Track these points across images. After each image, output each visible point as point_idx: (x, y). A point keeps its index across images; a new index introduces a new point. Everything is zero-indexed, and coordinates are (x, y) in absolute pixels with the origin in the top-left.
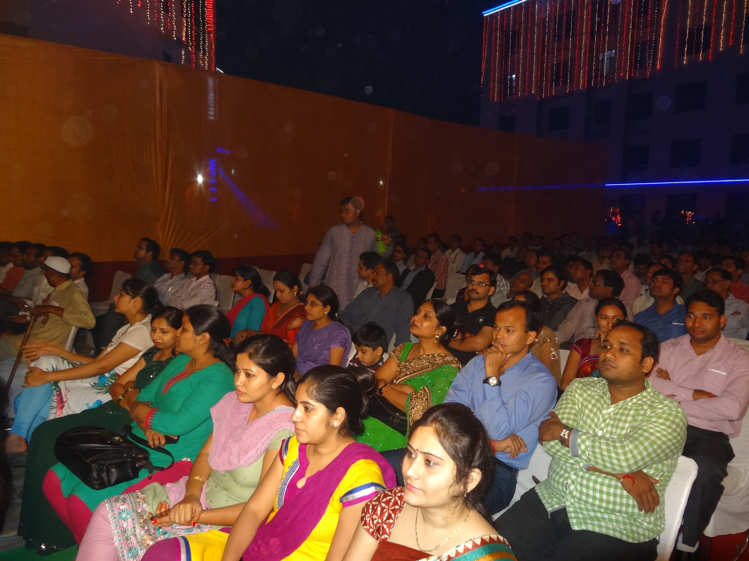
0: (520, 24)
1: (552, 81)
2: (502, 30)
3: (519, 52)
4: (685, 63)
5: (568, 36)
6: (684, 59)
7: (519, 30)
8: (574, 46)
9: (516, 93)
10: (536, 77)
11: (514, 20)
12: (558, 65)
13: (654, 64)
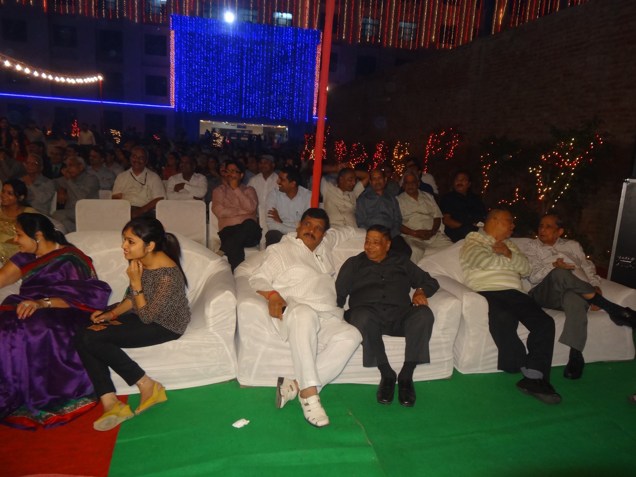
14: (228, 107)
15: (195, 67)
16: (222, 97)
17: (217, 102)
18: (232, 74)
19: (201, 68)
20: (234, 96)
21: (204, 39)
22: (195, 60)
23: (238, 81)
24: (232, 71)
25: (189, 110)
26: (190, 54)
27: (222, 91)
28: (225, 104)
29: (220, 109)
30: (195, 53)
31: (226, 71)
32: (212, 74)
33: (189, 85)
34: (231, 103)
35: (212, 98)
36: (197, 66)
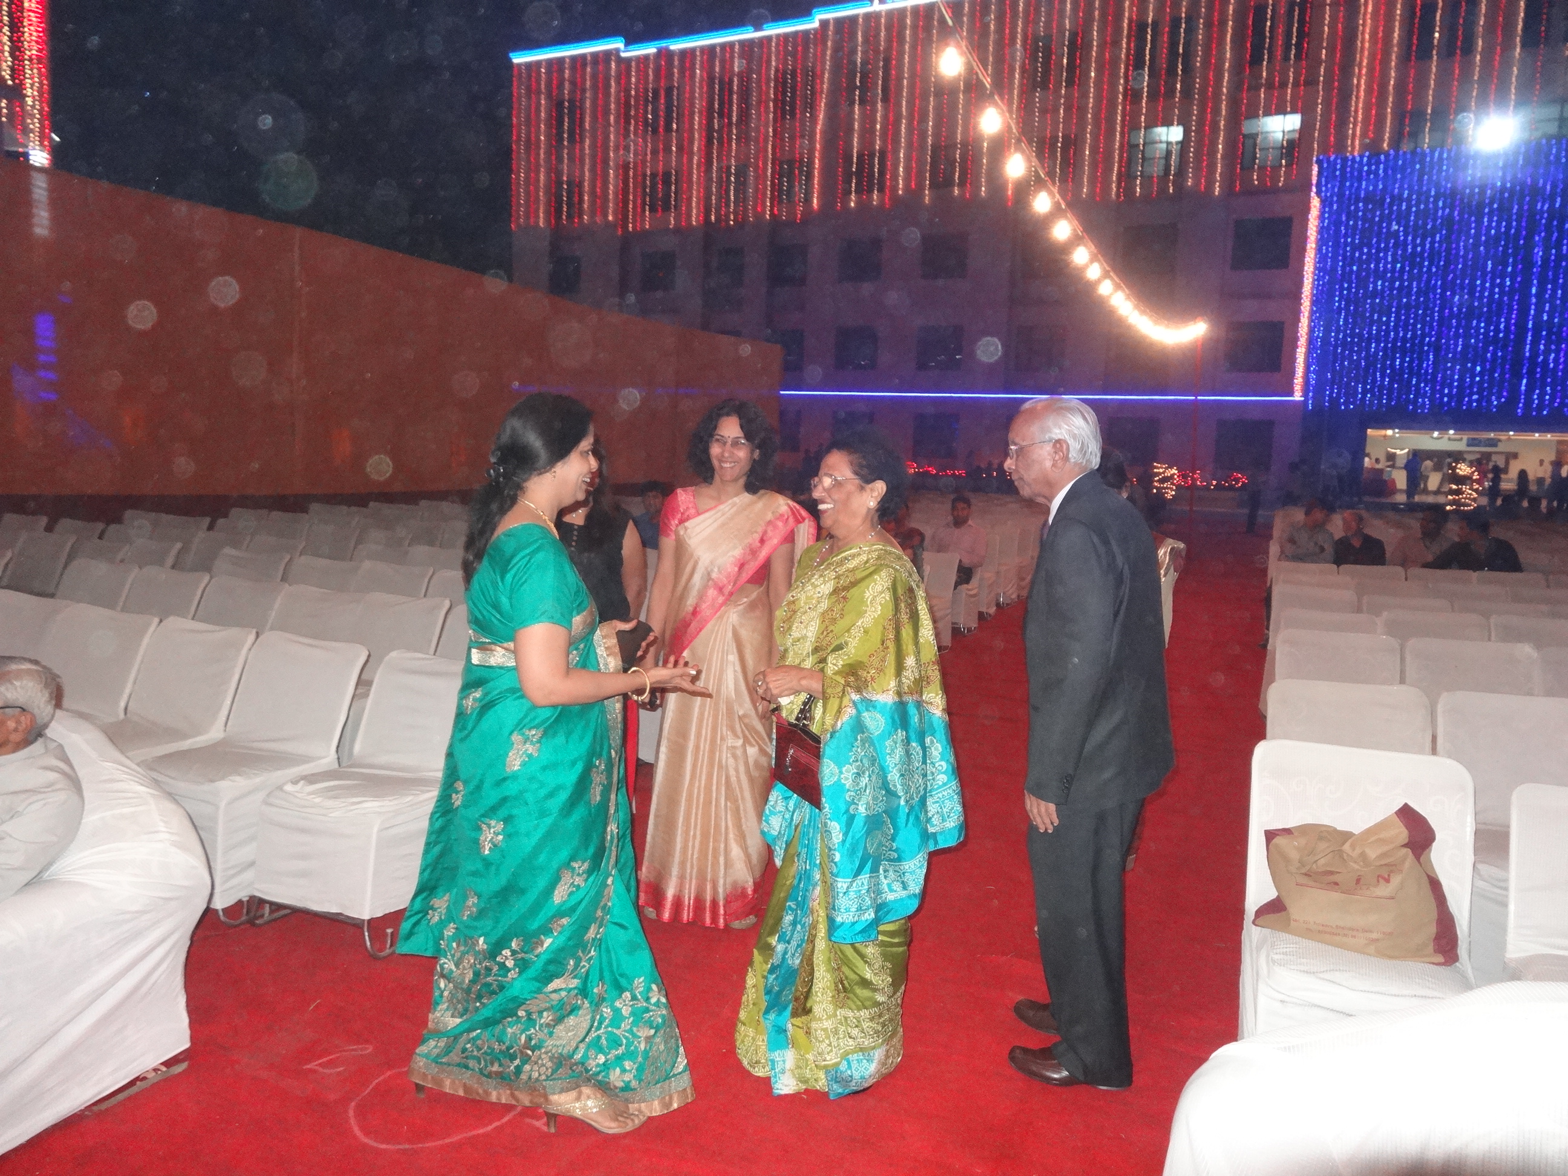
0: (584, 91)
1: (644, 203)
2: (549, 96)
3: (582, 142)
4: (852, 204)
5: (668, 129)
6: (851, 200)
7: (582, 101)
8: (680, 148)
9: (580, 217)
10: (616, 194)
11: (573, 83)
12: (654, 175)
13: (808, 200)
14: (1471, 386)
15: (1376, 286)
16: (1454, 361)
17: (1434, 375)
18: (1492, 293)
19: (1392, 289)
20: (1494, 354)
21: (1409, 207)
22: (1377, 266)
23: (1511, 312)
24: (1493, 286)
25: (1346, 404)
26: (1362, 253)
27: (1456, 345)
28: (1461, 380)
29: (1443, 395)
30: (1378, 250)
31: (1472, 286)
32: (1427, 299)
33: (1352, 336)
34: (1481, 374)
35: (1420, 366)
36: (1380, 283)
